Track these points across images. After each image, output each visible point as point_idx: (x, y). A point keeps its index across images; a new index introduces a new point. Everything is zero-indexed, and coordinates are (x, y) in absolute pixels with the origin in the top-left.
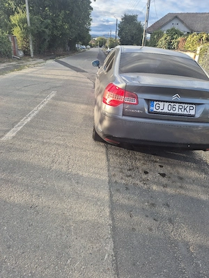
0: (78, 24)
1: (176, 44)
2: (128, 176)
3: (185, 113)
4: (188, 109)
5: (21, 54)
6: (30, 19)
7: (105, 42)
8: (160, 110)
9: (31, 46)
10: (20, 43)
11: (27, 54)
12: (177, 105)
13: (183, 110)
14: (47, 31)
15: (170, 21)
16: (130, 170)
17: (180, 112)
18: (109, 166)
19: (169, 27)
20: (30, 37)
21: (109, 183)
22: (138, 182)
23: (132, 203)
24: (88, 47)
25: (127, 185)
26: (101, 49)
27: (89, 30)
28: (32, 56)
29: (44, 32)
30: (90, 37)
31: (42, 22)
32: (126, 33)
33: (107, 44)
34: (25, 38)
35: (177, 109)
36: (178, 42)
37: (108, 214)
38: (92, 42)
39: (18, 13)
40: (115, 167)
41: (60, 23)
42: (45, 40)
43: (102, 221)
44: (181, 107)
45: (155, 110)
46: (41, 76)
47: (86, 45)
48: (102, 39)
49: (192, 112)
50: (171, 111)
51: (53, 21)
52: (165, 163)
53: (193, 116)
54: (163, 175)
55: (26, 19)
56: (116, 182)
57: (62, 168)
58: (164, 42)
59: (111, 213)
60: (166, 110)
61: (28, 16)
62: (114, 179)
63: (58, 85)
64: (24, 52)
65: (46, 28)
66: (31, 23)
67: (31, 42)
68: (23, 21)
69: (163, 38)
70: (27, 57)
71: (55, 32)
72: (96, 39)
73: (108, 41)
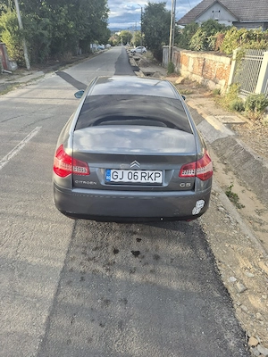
0: (90, 18)
1: (213, 42)
2: (89, 260)
3: (150, 181)
4: (153, 176)
5: (14, 66)
6: (22, 20)
7: (131, 37)
8: (118, 180)
9: (26, 55)
10: (11, 52)
11: (21, 65)
12: (139, 172)
13: (147, 178)
14: (45, 33)
15: (209, 8)
16: (96, 249)
17: (143, 181)
18: (71, 244)
19: (206, 18)
20: (24, 44)
21: (61, 272)
22: (99, 268)
23: (80, 301)
24: (108, 45)
25: (85, 273)
26: (125, 47)
27: (106, 24)
28: (28, 67)
29: (42, 35)
30: (109, 33)
31: (39, 21)
32: (151, 29)
33: (133, 41)
34: (17, 45)
35: (140, 177)
36: (216, 39)
37: (44, 321)
38: (113, 39)
39: (6, 12)
40: (78, 246)
41: (63, 21)
42: (44, 45)
43: (32, 332)
44: (144, 175)
45: (112, 180)
46: (30, 101)
47: (105, 43)
48: (126, 34)
49: (159, 180)
50: (133, 181)
51: (53, 19)
52: (145, 235)
53: (161, 184)
54: (136, 254)
55: (16, 20)
56: (71, 270)
57: (8, 253)
58: (198, 39)
59: (49, 319)
60: (125, 180)
61: (18, 15)
62: (71, 265)
63: (47, 115)
64: (18, 63)
65: (45, 29)
66: (23, 25)
67: (26, 50)
68: (13, 23)
69: (197, 34)
70: (21, 70)
71: (57, 34)
72: (119, 34)
73: (134, 36)
